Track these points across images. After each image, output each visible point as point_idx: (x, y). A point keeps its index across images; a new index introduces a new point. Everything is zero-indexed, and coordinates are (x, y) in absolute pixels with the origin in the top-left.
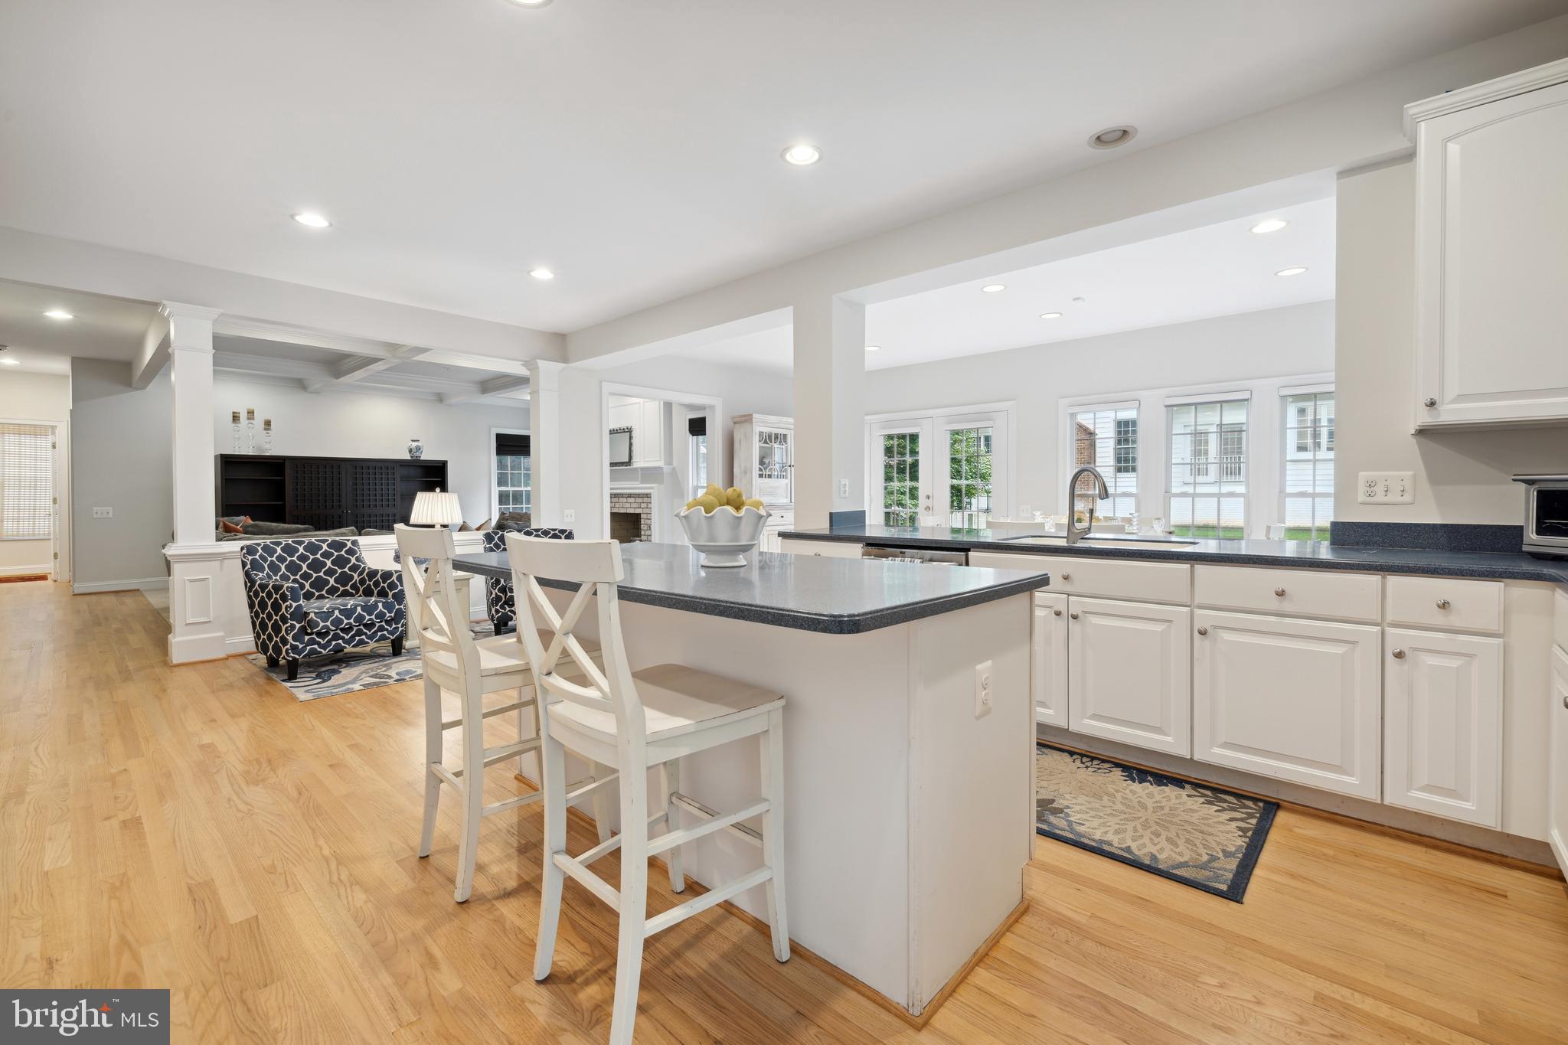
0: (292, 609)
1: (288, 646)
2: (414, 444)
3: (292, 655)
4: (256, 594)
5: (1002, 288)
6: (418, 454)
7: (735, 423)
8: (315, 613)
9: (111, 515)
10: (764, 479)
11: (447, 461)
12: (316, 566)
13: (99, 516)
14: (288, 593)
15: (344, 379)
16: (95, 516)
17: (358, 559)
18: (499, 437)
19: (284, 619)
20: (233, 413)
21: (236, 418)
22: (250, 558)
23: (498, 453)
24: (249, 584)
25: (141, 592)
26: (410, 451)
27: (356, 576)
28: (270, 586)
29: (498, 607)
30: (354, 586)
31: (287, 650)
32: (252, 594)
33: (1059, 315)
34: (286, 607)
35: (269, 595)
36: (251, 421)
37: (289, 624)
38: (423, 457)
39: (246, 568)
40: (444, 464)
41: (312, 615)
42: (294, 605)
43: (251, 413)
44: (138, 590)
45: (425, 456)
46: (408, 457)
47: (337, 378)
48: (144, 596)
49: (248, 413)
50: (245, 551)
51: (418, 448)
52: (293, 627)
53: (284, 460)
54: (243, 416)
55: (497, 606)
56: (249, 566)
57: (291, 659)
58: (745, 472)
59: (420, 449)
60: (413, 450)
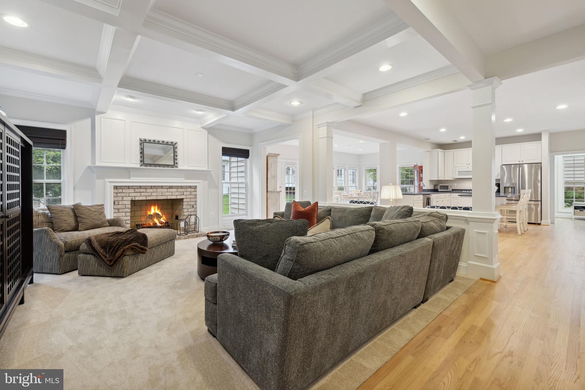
58: (274, 177)
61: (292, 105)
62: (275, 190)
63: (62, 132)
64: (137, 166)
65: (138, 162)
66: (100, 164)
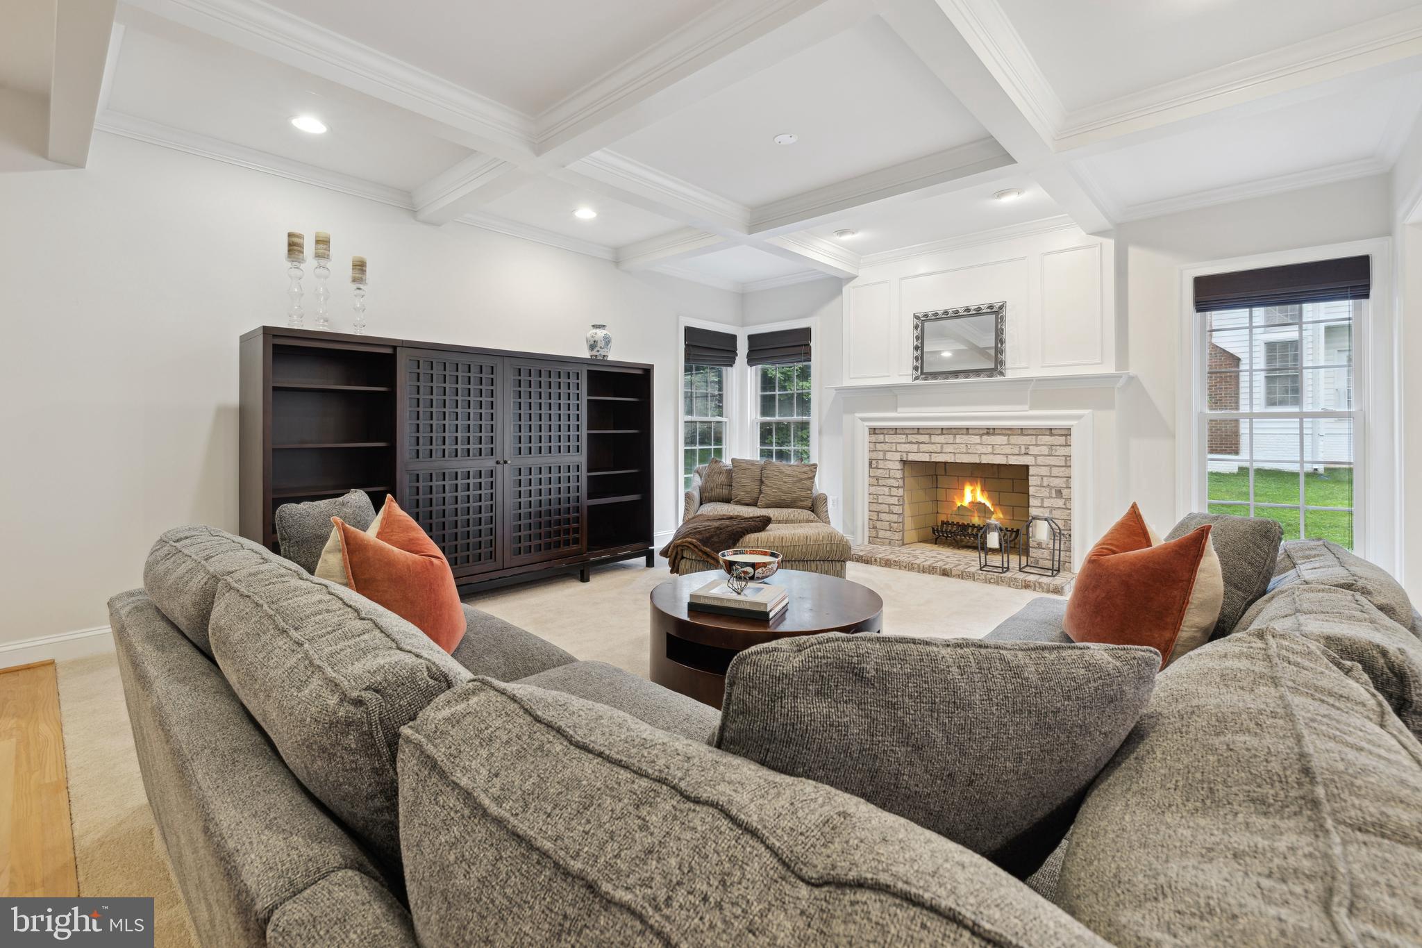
2: (600, 333)
6: (602, 351)
18: (691, 335)
20: (290, 235)
21: (294, 246)
23: (687, 358)
26: (593, 345)
36: (323, 262)
38: (612, 357)
40: (650, 370)
43: (323, 242)
44: (53, 663)
46: (586, 354)
49: (318, 242)
51: (607, 341)
53: (395, 348)
54: (309, 247)
59: (609, 342)
60: (599, 345)
63: (806, 332)
64: (908, 380)
65: (910, 371)
66: (848, 383)
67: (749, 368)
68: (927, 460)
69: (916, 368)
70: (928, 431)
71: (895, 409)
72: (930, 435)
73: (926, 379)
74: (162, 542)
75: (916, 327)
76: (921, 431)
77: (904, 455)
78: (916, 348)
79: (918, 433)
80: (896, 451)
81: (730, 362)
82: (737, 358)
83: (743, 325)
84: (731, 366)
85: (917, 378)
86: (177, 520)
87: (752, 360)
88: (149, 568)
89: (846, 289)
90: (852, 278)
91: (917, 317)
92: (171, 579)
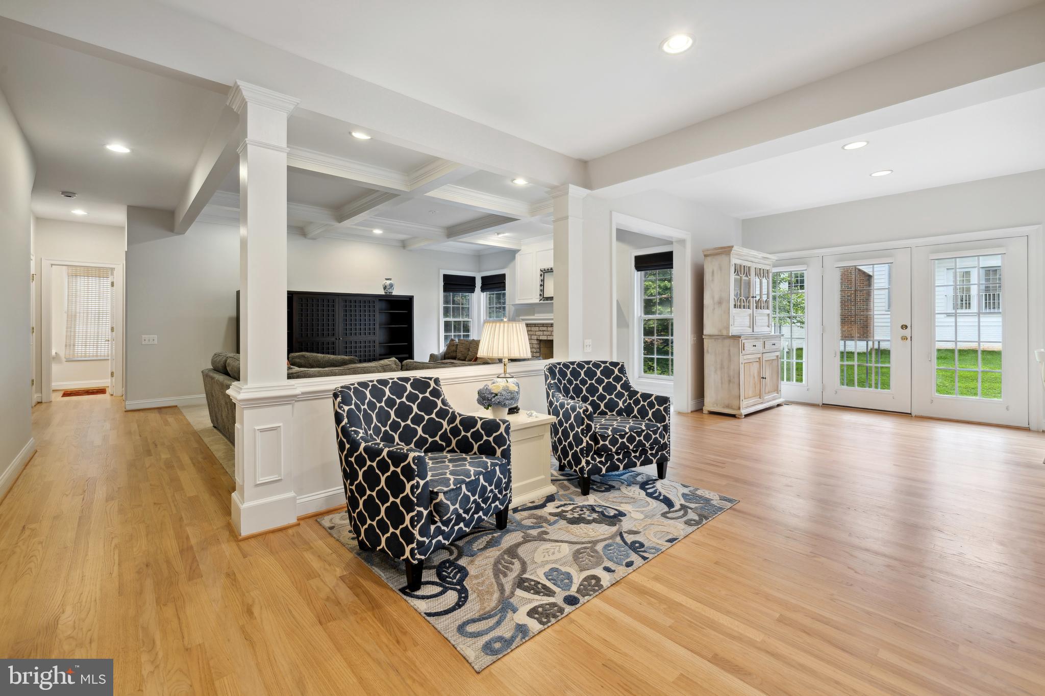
0: (420, 490)
1: (414, 545)
2: (388, 282)
3: (418, 556)
4: (361, 461)
5: (865, 143)
6: (390, 290)
7: (706, 256)
8: (445, 493)
9: (156, 342)
10: (736, 309)
11: (413, 296)
12: (403, 412)
13: (147, 342)
14: (415, 467)
15: (347, 223)
16: (143, 343)
17: (444, 402)
18: (447, 278)
19: (408, 504)
22: (346, 408)
23: (445, 290)
24: (347, 446)
25: (179, 409)
26: (385, 288)
27: (445, 424)
28: (385, 453)
29: (589, 458)
30: (444, 437)
31: (412, 550)
32: (353, 459)
33: (890, 172)
34: (412, 487)
35: (383, 466)
37: (416, 512)
38: (394, 293)
39: (343, 423)
40: (411, 298)
41: (441, 497)
42: (422, 483)
44: (176, 406)
45: (397, 292)
46: (382, 292)
47: (340, 222)
48: (181, 413)
50: (339, 399)
51: (391, 286)
52: (420, 514)
53: (292, 294)
55: (587, 457)
56: (346, 420)
57: (416, 562)
58: (720, 303)
59: (392, 286)
60: (387, 287)
61: (515, 183)
62: (725, 333)
63: (503, 276)
64: (537, 301)
65: (538, 296)
66: (518, 302)
67: (482, 293)
68: (546, 339)
69: (541, 295)
70: (547, 325)
71: (534, 315)
72: (547, 327)
73: (544, 300)
74: (215, 354)
75: (541, 275)
76: (544, 325)
77: (538, 336)
78: (541, 285)
79: (543, 326)
80: (536, 335)
81: (473, 291)
82: (476, 289)
83: (479, 271)
84: (473, 292)
85: (541, 300)
86: (218, 350)
87: (483, 289)
88: (212, 360)
89: (517, 256)
90: (519, 251)
91: (541, 271)
92: (218, 361)
